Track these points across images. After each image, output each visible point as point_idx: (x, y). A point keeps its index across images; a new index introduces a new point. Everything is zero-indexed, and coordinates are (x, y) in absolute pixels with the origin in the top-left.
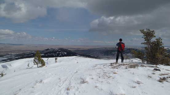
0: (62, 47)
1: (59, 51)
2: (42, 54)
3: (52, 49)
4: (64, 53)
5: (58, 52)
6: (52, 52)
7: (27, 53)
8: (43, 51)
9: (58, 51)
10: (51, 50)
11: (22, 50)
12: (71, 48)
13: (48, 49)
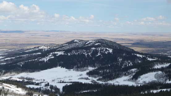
0: (102, 37)
1: (96, 47)
2: (58, 51)
3: (80, 41)
4: (106, 50)
5: (94, 48)
6: (82, 48)
7: (28, 49)
8: (62, 46)
9: (93, 46)
10: (80, 44)
11: (19, 43)
12: (123, 39)
13: (72, 42)
